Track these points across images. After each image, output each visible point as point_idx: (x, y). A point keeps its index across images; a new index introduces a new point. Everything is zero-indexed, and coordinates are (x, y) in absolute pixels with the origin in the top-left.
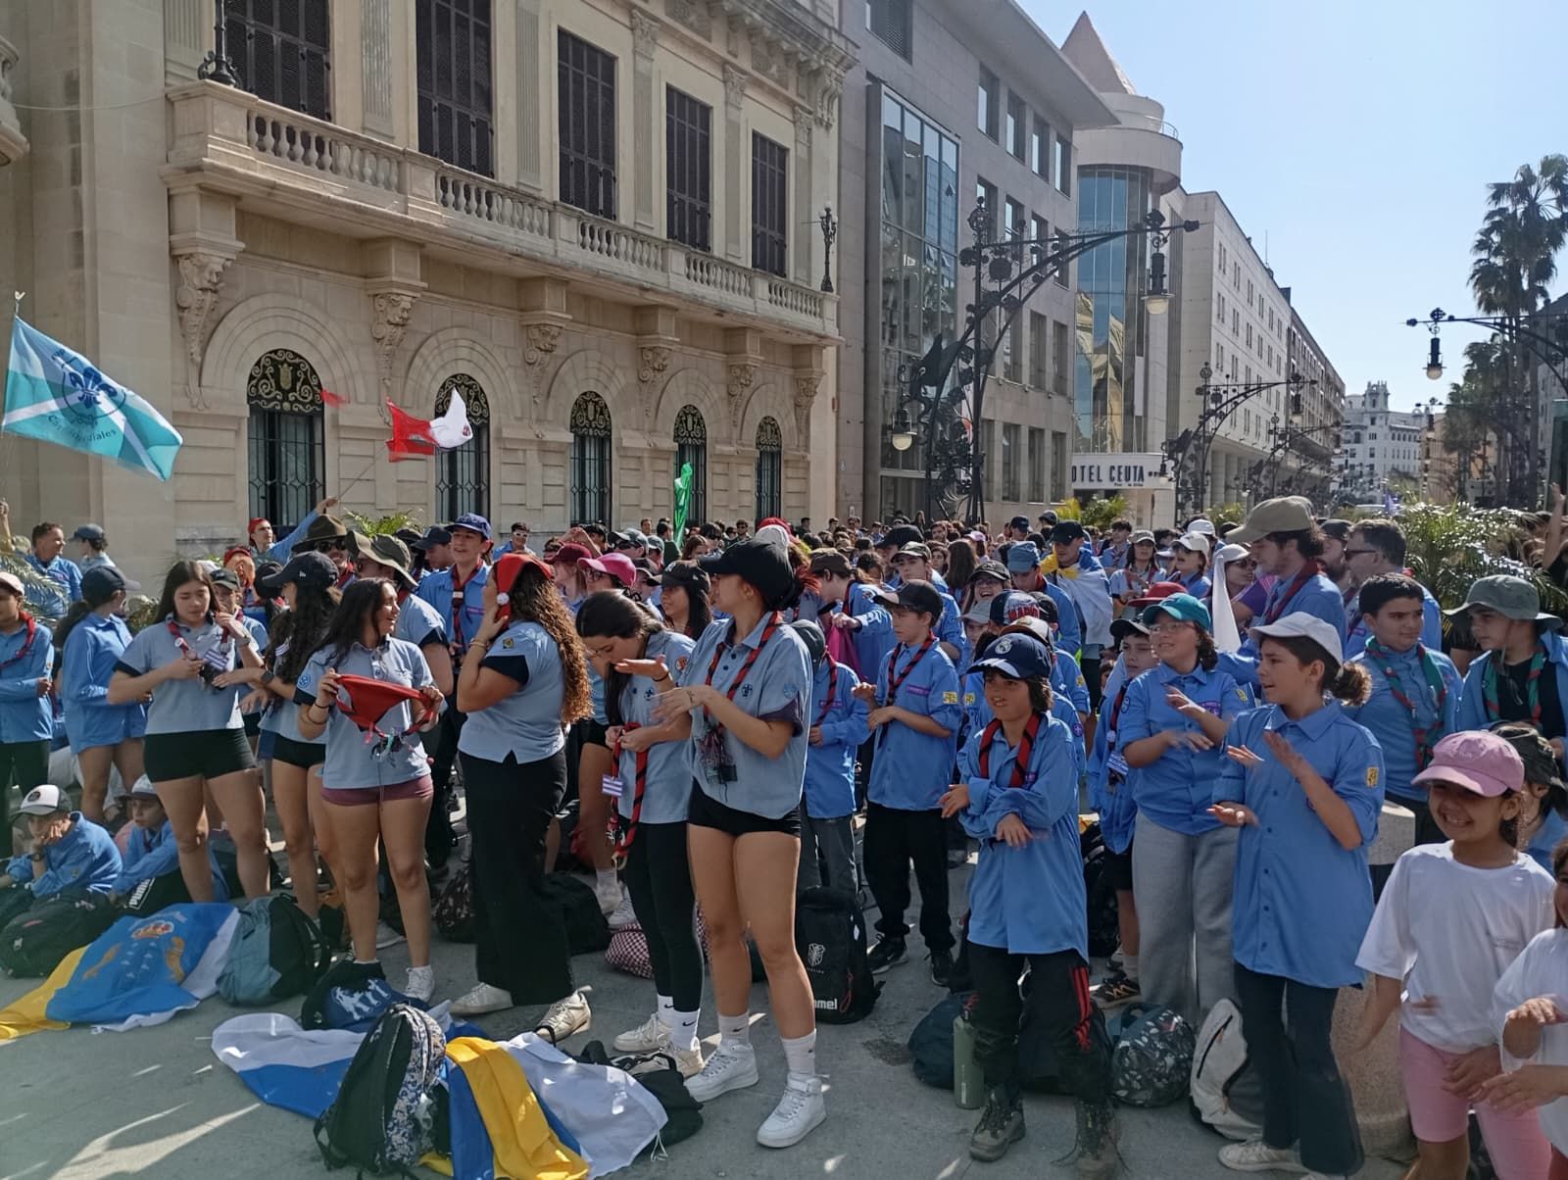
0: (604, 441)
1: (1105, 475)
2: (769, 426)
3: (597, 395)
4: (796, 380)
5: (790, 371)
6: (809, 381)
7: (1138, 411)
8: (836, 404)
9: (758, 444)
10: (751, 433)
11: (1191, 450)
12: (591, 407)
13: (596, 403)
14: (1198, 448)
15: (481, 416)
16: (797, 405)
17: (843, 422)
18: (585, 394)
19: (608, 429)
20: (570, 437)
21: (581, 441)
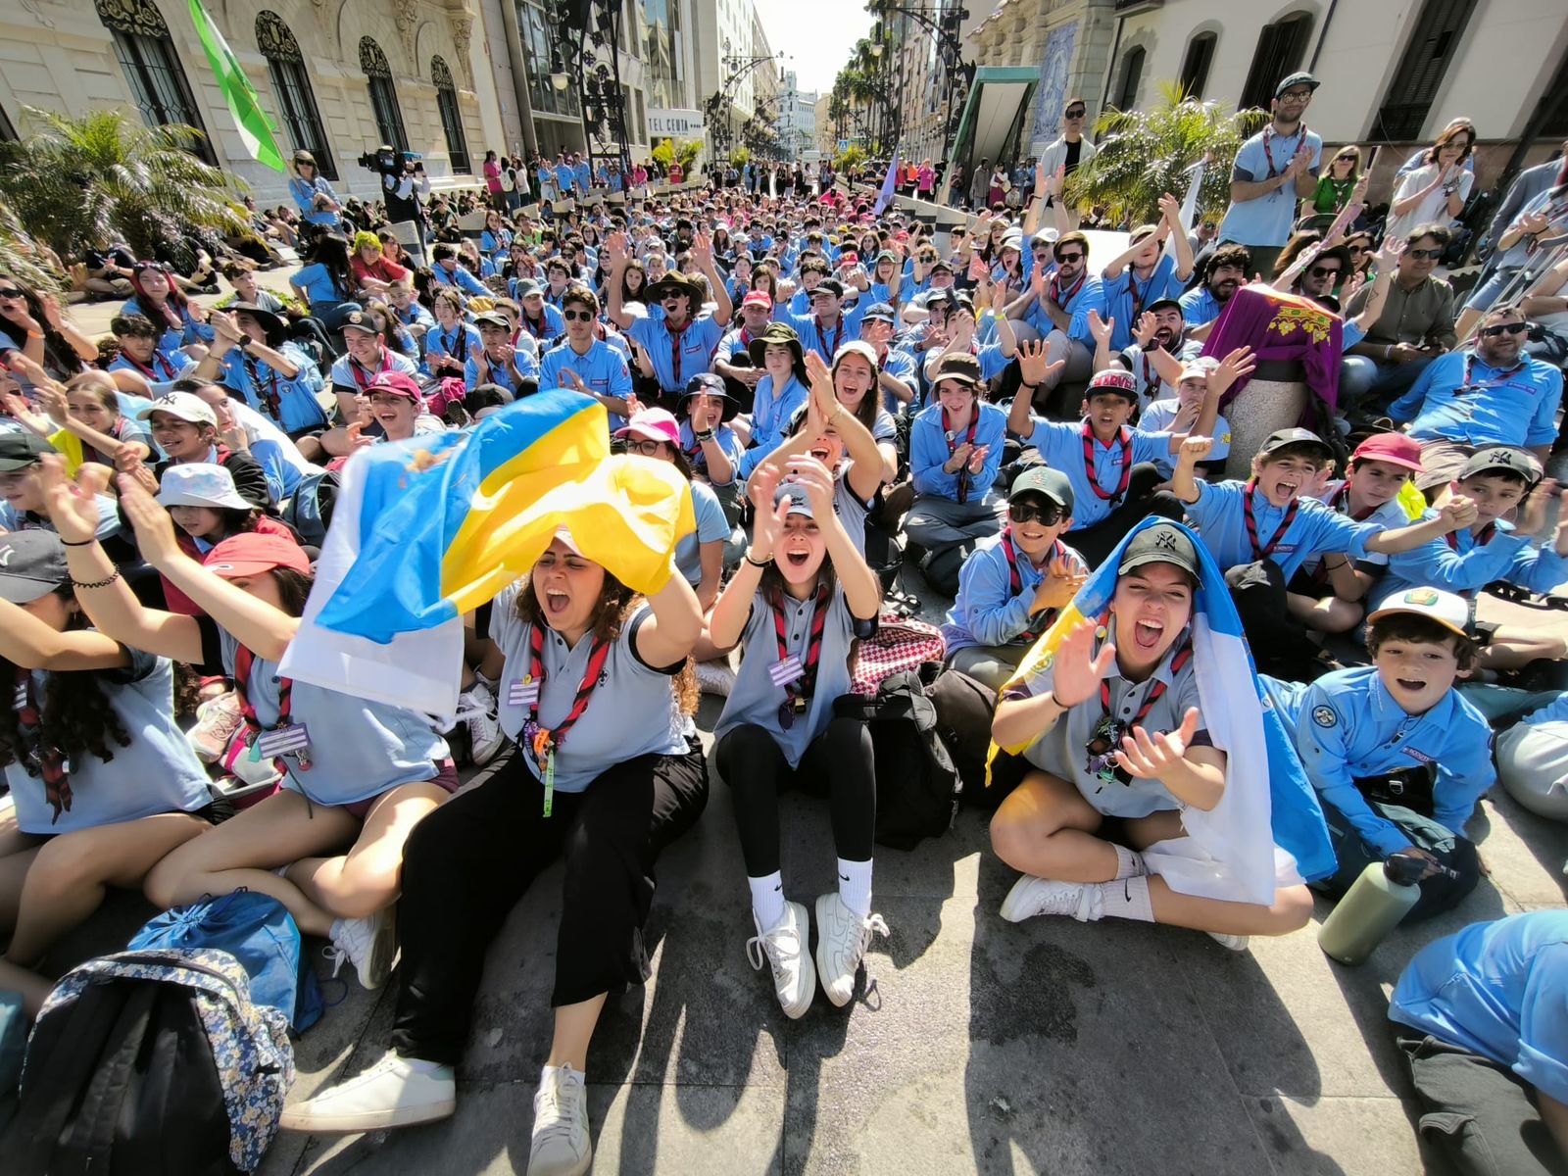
0: (298, 68)
1: (664, 126)
2: (437, 63)
3: (276, 17)
4: (452, 22)
5: (444, 12)
6: (462, 22)
7: (680, 77)
8: (487, 45)
9: (435, 82)
10: (426, 71)
11: (721, 107)
12: (273, 28)
13: (278, 25)
14: (725, 105)
15: (158, 26)
16: (457, 47)
17: (496, 66)
18: (263, 13)
19: (297, 54)
20: (263, 61)
21: (275, 64)
